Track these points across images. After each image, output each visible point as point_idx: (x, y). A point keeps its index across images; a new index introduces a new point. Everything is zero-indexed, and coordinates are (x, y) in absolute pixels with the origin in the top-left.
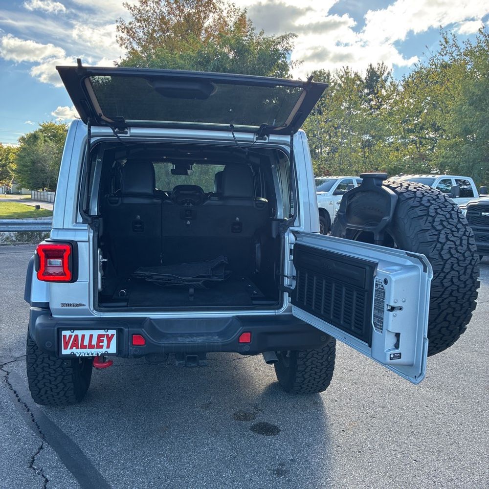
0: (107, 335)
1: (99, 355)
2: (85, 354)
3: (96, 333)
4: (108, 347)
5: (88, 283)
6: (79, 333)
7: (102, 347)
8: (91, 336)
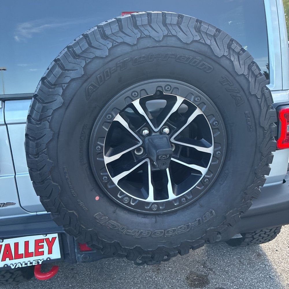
0: (48, 240)
1: (40, 263)
2: (22, 265)
3: (32, 239)
4: (50, 252)
5: (14, 177)
6: (11, 242)
7: (42, 253)
8: (27, 244)
